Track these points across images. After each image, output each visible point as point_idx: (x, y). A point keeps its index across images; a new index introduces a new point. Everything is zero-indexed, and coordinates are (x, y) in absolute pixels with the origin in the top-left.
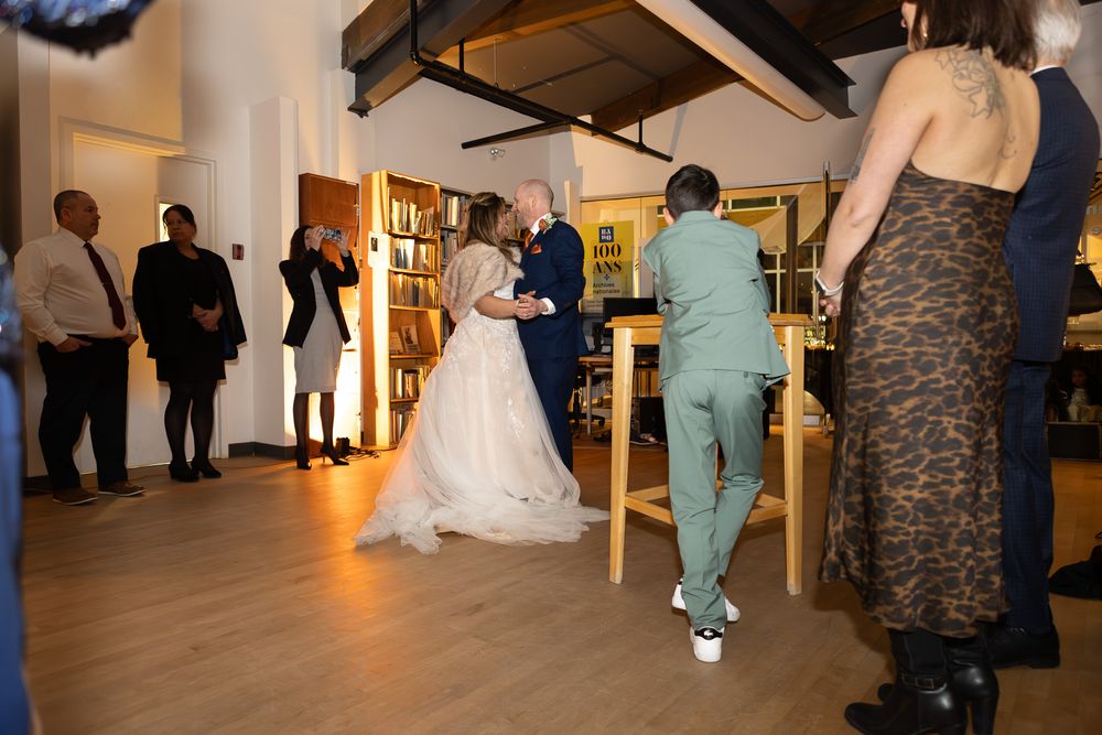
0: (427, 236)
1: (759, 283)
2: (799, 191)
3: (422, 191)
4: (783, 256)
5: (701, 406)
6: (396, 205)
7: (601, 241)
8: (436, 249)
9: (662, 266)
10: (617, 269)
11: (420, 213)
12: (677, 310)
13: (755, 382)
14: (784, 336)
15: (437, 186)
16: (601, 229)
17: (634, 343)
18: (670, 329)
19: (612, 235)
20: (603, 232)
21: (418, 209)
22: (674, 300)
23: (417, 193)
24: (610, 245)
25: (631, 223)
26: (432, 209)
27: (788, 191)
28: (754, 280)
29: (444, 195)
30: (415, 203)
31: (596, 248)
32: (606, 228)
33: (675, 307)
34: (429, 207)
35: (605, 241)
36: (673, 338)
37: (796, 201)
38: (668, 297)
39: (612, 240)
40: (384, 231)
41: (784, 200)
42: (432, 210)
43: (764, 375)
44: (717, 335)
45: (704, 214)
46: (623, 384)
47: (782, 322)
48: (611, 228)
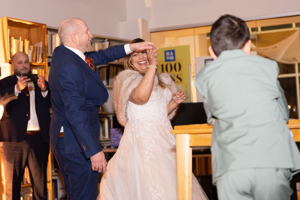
0: (39, 62)
1: (280, 100)
3: (33, 30)
5: (245, 194)
6: (14, 41)
7: (166, 60)
8: (45, 72)
9: (209, 93)
10: (179, 81)
11: (32, 47)
12: (223, 125)
13: (284, 174)
15: (43, 27)
16: (166, 52)
17: (192, 145)
18: (218, 138)
19: (174, 56)
20: (168, 54)
21: (31, 44)
22: (219, 117)
23: (29, 32)
24: (173, 63)
25: (188, 47)
28: (277, 99)
29: (49, 33)
30: (28, 40)
31: (162, 66)
32: (170, 51)
33: (221, 122)
34: (39, 41)
35: (169, 60)
36: (222, 145)
38: (215, 114)
39: (174, 60)
40: (6, 62)
41: (298, 25)
42: (41, 44)
43: (290, 170)
44: (253, 142)
48: (173, 51)
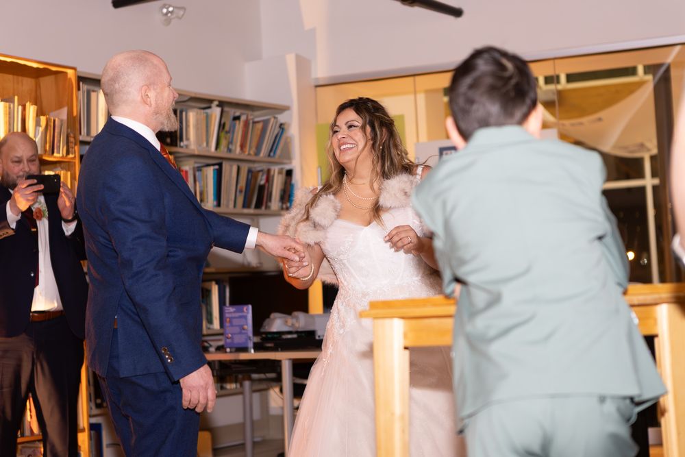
0: (57, 156)
1: (609, 240)
2: (670, 57)
3: (46, 82)
4: (653, 158)
5: (530, 455)
8: (73, 177)
11: (43, 119)
12: (480, 298)
13: (618, 410)
14: (655, 320)
15: (70, 72)
17: (409, 344)
18: (469, 328)
21: (40, 113)
22: (471, 279)
23: (38, 86)
26: (64, 111)
27: (653, 58)
28: (600, 238)
29: (84, 87)
30: (35, 103)
33: (474, 291)
34: (60, 107)
36: (477, 344)
37: (668, 70)
38: (461, 273)
41: (649, 69)
42: (63, 114)
43: (632, 399)
44: (549, 337)
45: (509, 132)
46: (393, 414)
47: (649, 298)
